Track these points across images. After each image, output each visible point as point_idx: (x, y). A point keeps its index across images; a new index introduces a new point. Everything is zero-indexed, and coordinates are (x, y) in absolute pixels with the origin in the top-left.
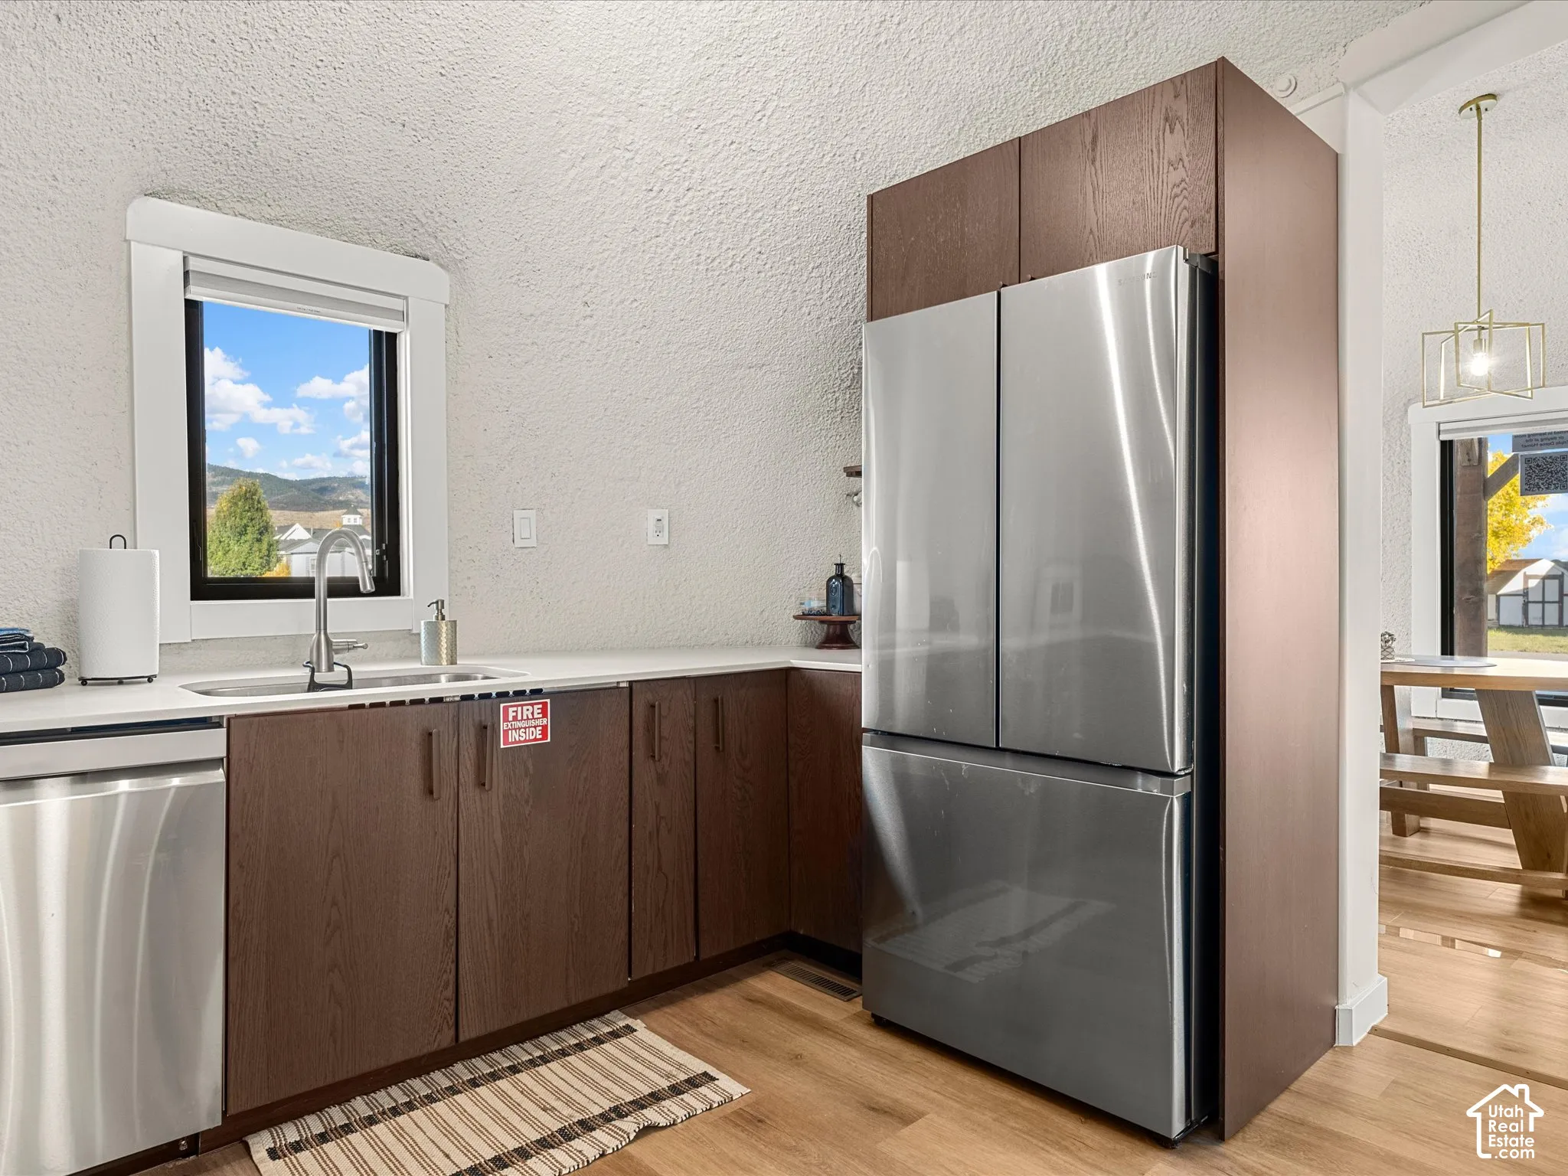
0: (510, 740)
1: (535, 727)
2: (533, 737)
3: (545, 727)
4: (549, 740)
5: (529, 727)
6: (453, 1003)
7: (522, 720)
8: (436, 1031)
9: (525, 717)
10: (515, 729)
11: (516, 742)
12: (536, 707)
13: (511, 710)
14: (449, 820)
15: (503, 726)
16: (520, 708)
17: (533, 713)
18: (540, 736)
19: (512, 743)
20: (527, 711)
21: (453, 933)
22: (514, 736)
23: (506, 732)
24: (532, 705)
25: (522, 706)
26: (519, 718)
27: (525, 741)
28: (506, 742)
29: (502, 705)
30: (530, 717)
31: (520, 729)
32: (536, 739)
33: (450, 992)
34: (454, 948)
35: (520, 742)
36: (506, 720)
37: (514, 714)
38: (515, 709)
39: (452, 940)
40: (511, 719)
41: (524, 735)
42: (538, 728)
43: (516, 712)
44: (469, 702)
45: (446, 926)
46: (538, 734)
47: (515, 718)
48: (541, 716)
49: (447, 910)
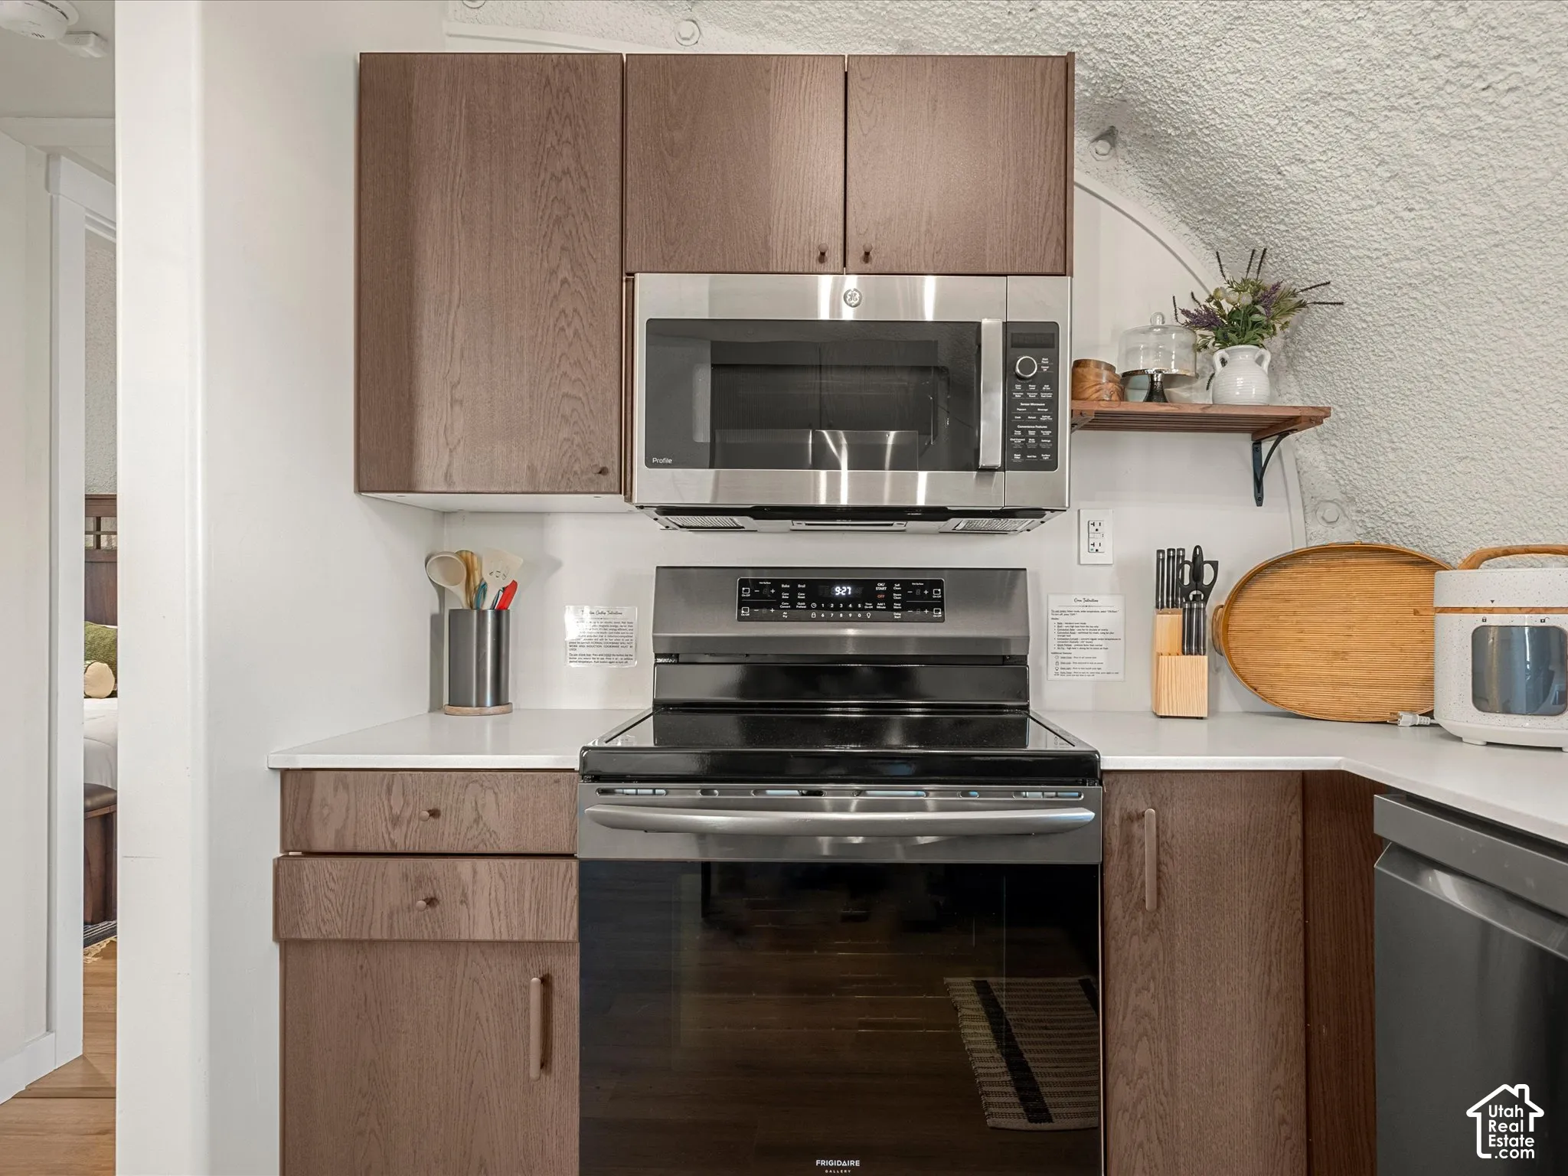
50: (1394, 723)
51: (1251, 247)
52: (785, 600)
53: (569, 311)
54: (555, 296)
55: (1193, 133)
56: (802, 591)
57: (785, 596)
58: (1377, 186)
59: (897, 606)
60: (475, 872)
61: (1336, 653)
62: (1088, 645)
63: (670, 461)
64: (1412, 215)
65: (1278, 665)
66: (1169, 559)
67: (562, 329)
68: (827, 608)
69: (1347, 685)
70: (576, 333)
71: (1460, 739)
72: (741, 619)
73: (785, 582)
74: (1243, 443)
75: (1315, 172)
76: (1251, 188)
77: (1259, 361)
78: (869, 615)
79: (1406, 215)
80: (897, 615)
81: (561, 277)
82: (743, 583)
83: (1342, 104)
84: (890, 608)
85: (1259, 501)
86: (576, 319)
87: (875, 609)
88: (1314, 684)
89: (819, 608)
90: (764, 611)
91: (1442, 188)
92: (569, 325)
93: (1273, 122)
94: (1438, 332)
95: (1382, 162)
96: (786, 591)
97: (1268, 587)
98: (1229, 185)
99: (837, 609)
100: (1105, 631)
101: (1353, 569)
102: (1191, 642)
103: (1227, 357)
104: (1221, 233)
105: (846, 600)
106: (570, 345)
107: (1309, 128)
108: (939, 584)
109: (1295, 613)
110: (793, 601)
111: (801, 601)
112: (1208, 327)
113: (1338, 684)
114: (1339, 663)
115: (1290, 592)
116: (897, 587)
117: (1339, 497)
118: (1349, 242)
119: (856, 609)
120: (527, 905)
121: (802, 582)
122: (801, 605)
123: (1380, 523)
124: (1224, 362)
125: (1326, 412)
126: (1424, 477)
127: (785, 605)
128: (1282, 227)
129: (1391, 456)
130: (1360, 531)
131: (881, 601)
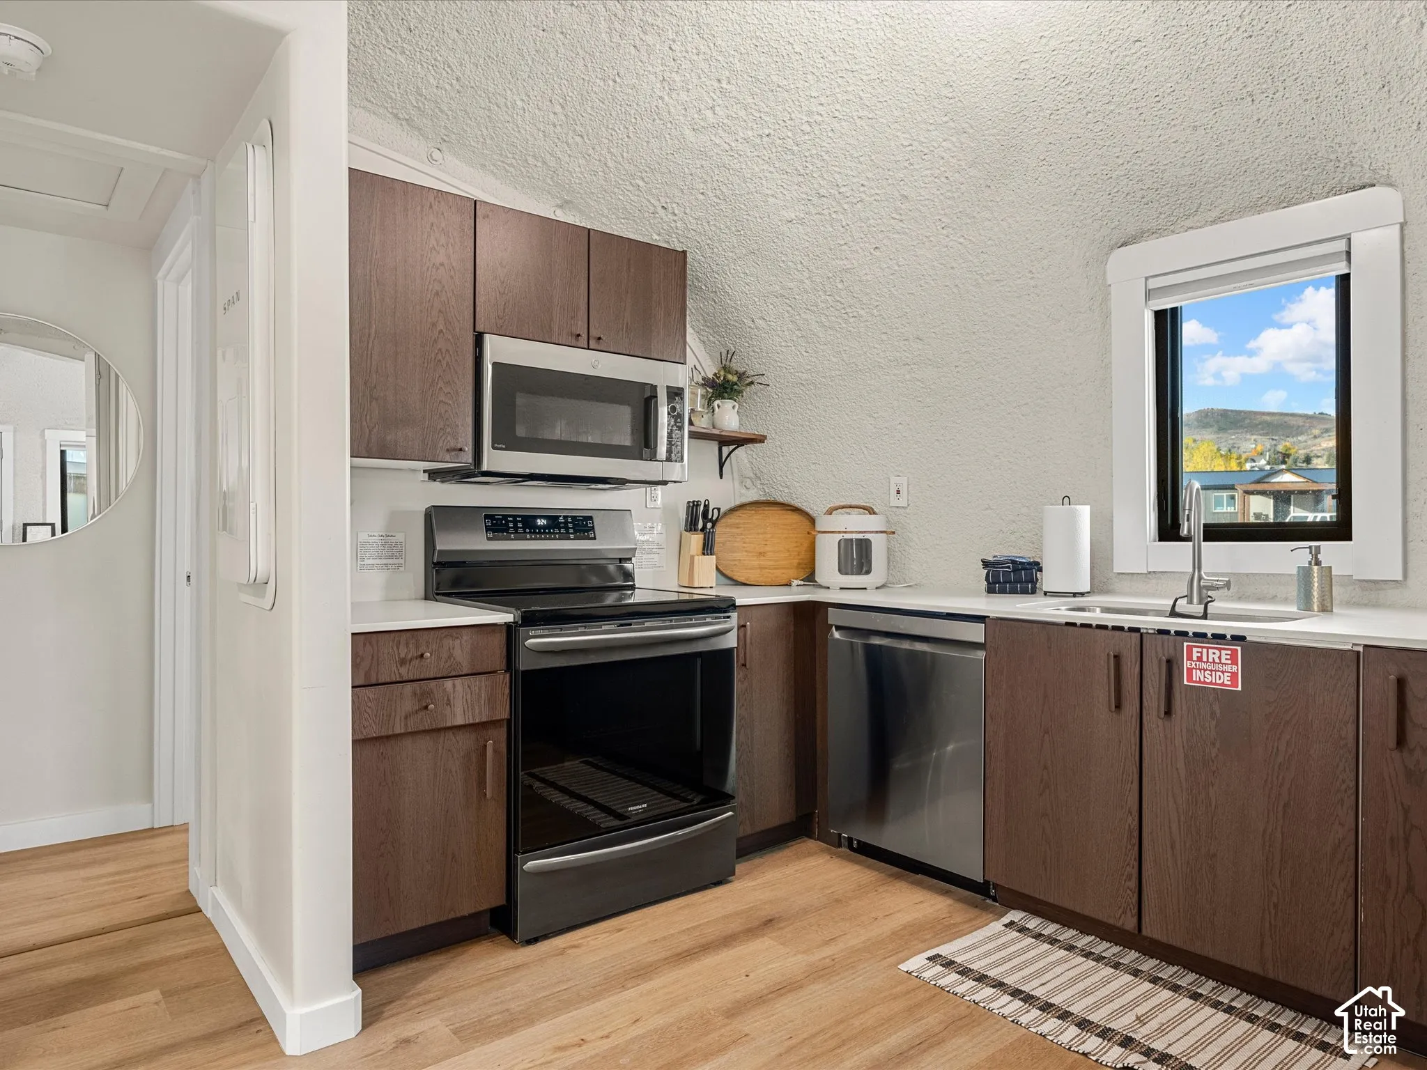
0: (1194, 679)
1: (1223, 672)
2: (1221, 682)
3: (1234, 676)
4: (1239, 689)
5: (1215, 671)
6: (1136, 895)
7: (1208, 662)
8: (1121, 911)
9: (1211, 660)
10: (1200, 670)
11: (1200, 682)
12: (1223, 652)
13: (1195, 650)
14: (1132, 734)
15: (1186, 664)
16: (1205, 650)
17: (1220, 658)
18: (1229, 683)
19: (1196, 682)
20: (1213, 655)
21: (1136, 833)
22: (1197, 675)
23: (1190, 670)
24: (1220, 650)
25: (1208, 648)
26: (1205, 659)
27: (1211, 683)
28: (1190, 678)
29: (1185, 644)
30: (1217, 660)
31: (1205, 670)
32: (1223, 684)
33: (1133, 883)
34: (1136, 848)
35: (1205, 682)
36: (1190, 658)
37: (1199, 655)
38: (1200, 650)
39: (1136, 841)
40: (1195, 658)
41: (1210, 677)
42: (1226, 674)
43: (1201, 653)
44: (1166, 637)
45: (1129, 826)
46: (1226, 679)
47: (1200, 659)
48: (1229, 662)
49: (1130, 812)
50: (788, 585)
51: (727, 349)
52: (511, 528)
53: (444, 351)
54: (435, 340)
55: (716, 292)
56: (519, 521)
57: (511, 525)
58: (795, 339)
59: (571, 531)
60: (454, 686)
61: (760, 553)
62: (650, 552)
63: (504, 446)
64: (807, 354)
65: (735, 560)
66: (693, 506)
67: (439, 361)
68: (535, 532)
69: (766, 568)
70: (447, 363)
71: (828, 588)
72: (489, 539)
73: (510, 516)
74: (714, 446)
75: (769, 325)
76: (737, 324)
77: (734, 407)
78: (557, 536)
79: (804, 353)
80: (572, 536)
81: (439, 329)
82: (486, 517)
83: (788, 301)
84: (568, 533)
85: (721, 477)
86: (447, 355)
87: (560, 533)
88: (751, 569)
89: (530, 532)
90: (500, 534)
91: (822, 347)
92: (444, 359)
93: (756, 300)
94: (810, 406)
95: (799, 330)
96: (511, 521)
97: (729, 521)
98: (725, 319)
99: (540, 533)
100: (658, 544)
101: (767, 512)
102: (708, 548)
103: (720, 404)
104: (711, 338)
105: (544, 527)
106: (444, 371)
107: (772, 307)
108: (591, 518)
109: (742, 534)
110: (516, 528)
111: (520, 528)
112: (712, 387)
113: (761, 568)
114: (762, 558)
115: (738, 524)
116: (569, 520)
117: (752, 475)
118: (778, 359)
119: (549, 533)
120: (483, 703)
121: (519, 516)
122: (520, 530)
123: (772, 490)
124: (719, 406)
125: (765, 437)
126: (796, 470)
127: (511, 530)
128: (747, 345)
129: (781, 458)
130: (761, 493)
131: (562, 528)
